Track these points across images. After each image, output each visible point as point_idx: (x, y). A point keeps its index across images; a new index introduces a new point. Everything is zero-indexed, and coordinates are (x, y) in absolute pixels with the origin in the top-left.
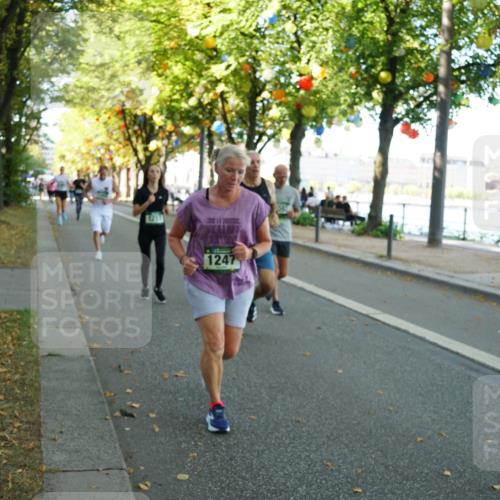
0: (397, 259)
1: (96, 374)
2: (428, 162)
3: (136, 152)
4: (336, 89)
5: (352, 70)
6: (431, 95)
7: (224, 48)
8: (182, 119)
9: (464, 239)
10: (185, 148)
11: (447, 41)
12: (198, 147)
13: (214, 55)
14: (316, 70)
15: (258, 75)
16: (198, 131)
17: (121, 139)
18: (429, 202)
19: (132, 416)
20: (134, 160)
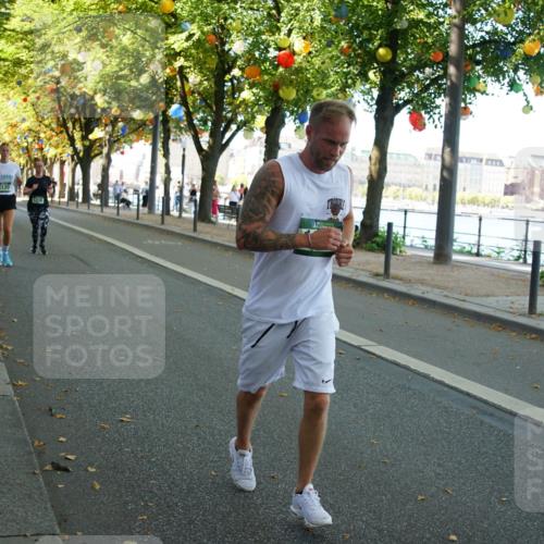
0: (396, 278)
1: (22, 417)
2: (435, 159)
3: (72, 140)
4: (323, 67)
5: (344, 44)
6: (440, 77)
7: (185, 14)
9: (478, 254)
10: (134, 137)
11: (458, 12)
12: (150, 136)
13: (172, 23)
14: (298, 44)
15: (227, 47)
17: (54, 126)
18: (435, 208)
19: (66, 470)
20: (70, 151)
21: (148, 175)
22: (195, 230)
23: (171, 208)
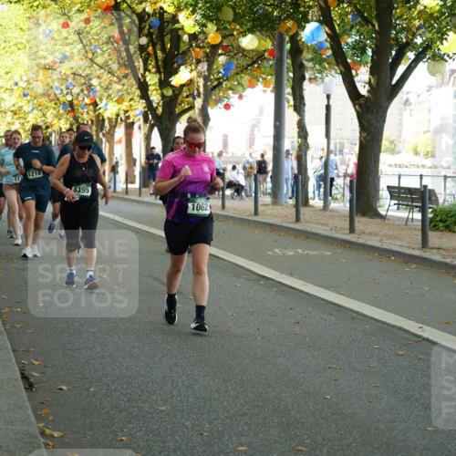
8: (237, 18)
10: (246, 78)
16: (268, 45)
20: (140, 106)
21: (271, 141)
22: (352, 230)
23: (310, 195)
